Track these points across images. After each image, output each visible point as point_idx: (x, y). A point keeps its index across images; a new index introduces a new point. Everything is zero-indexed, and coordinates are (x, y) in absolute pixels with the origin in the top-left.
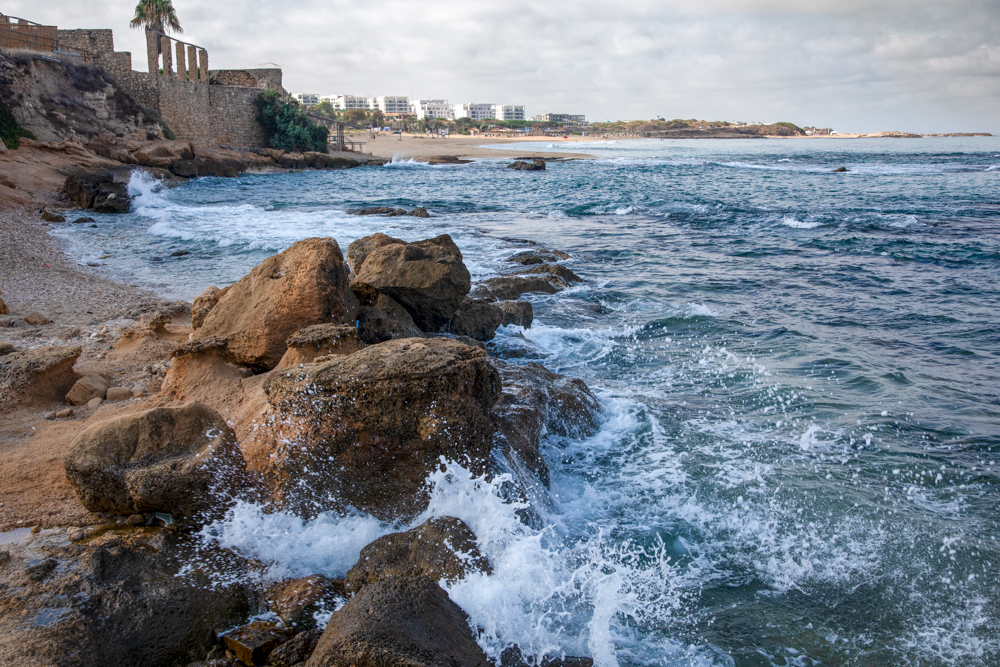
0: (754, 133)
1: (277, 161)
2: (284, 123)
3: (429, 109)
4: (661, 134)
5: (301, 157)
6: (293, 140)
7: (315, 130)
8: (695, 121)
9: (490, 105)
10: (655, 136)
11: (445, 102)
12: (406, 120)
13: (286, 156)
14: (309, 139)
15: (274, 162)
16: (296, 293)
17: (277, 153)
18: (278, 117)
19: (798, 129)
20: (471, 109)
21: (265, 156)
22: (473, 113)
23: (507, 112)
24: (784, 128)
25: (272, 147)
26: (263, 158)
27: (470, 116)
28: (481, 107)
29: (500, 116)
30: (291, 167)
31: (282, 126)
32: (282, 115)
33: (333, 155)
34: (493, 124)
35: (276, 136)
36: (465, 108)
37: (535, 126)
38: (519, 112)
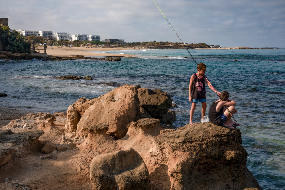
0: (191, 47)
1: (9, 57)
2: (12, 41)
3: (61, 36)
4: (155, 47)
5: (20, 55)
6: (16, 48)
7: (25, 44)
8: (168, 42)
9: (86, 35)
10: (153, 48)
11: (68, 34)
12: (52, 40)
13: (13, 54)
14: (23, 48)
15: (7, 57)
16: (126, 107)
17: (9, 53)
18: (9, 38)
19: (207, 46)
20: (79, 36)
21: (4, 54)
22: (79, 38)
23: (93, 37)
24: (202, 45)
25: (6, 51)
26: (3, 55)
27: (78, 40)
28: (82, 36)
29: (90, 39)
30: (15, 59)
31: (11, 42)
32: (11, 37)
33: (33, 54)
34: (89, 42)
35: (8, 46)
36: (76, 36)
37: (106, 44)
38: (98, 38)
